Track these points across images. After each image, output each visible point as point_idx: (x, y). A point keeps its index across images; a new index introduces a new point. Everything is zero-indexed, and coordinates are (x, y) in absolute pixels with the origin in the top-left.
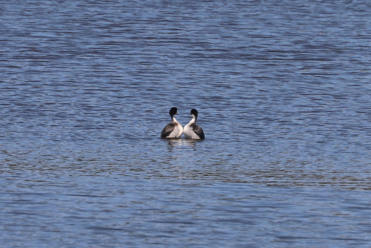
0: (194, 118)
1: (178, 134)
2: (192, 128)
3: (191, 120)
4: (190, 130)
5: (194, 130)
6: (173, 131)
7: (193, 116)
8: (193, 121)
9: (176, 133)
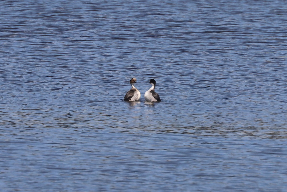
0: (153, 86)
1: (137, 98)
2: (152, 94)
3: (151, 87)
4: (150, 95)
5: (153, 95)
6: (133, 96)
7: (152, 84)
8: (152, 88)
9: (135, 97)
